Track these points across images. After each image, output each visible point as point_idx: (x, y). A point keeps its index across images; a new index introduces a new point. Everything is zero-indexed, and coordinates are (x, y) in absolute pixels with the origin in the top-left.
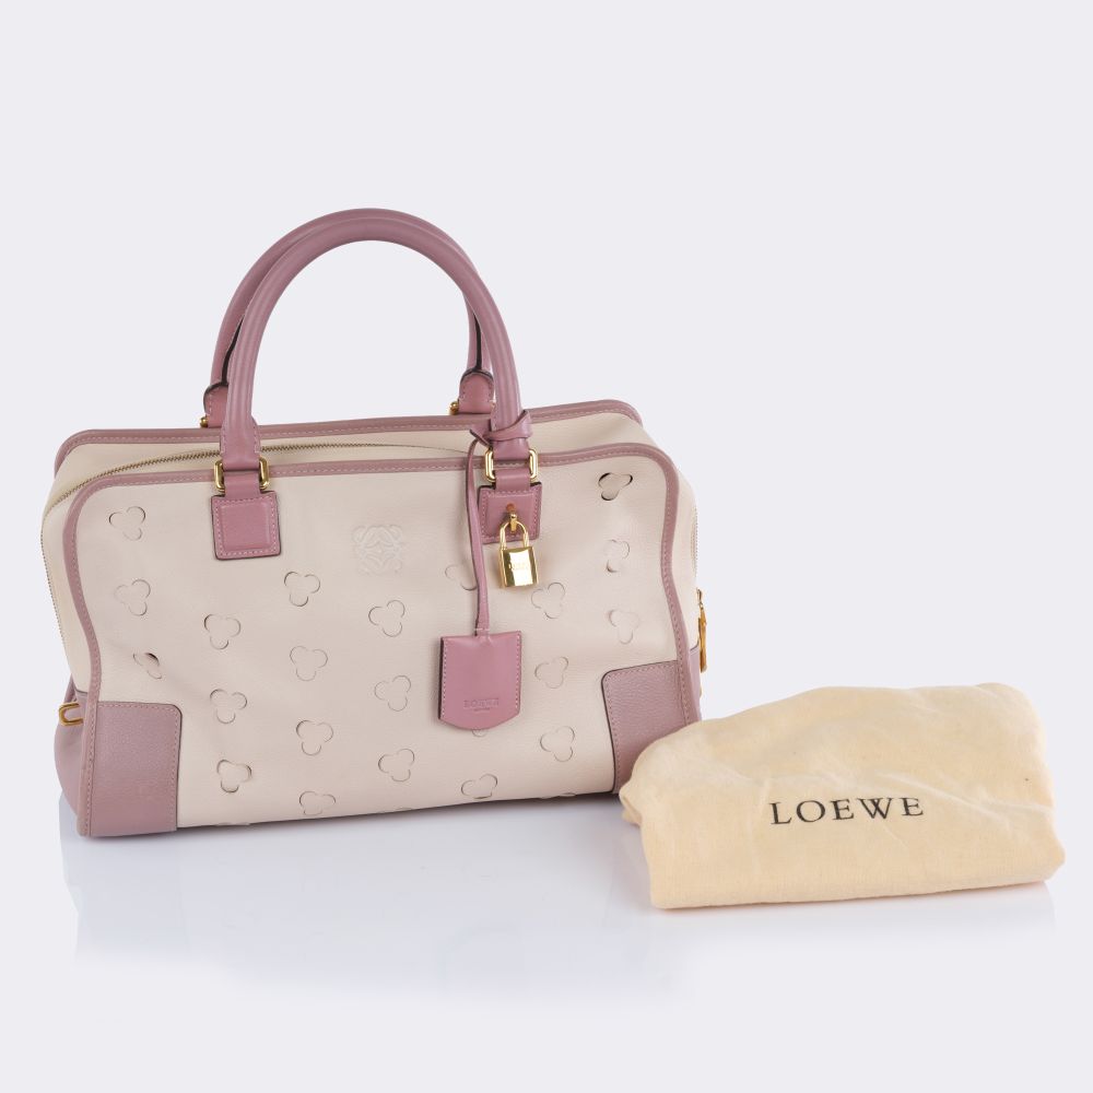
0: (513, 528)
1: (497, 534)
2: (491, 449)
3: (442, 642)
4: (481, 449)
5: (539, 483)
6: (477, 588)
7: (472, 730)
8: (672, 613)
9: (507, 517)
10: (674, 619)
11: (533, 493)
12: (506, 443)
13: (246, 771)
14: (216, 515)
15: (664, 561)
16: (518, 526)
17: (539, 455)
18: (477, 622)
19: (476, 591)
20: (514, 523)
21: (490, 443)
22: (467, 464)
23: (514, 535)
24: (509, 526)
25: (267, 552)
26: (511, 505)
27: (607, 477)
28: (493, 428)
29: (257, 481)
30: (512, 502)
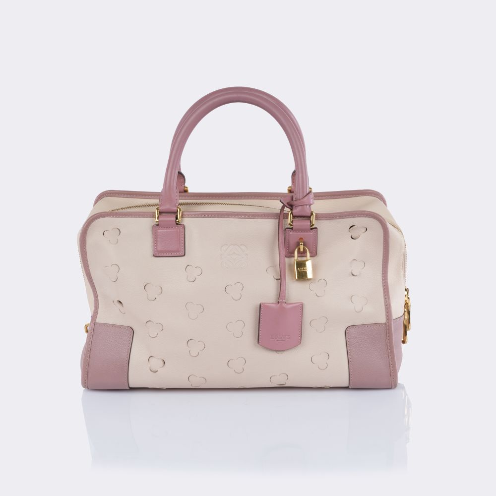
0: (302, 250)
1: (293, 253)
2: (292, 210)
3: (260, 305)
4: (287, 210)
5: (316, 228)
6: (281, 280)
7: (276, 351)
8: (385, 299)
9: (298, 245)
10: (386, 302)
11: (312, 233)
12: (300, 207)
13: (162, 363)
14: (155, 235)
15: (383, 272)
16: (304, 249)
17: (316, 214)
18: (279, 296)
19: (280, 280)
20: (302, 247)
21: (291, 207)
22: (280, 216)
23: (302, 254)
24: (299, 249)
25: (178, 254)
26: (301, 238)
27: (353, 227)
28: (294, 199)
29: (175, 219)
30: (302, 237)
